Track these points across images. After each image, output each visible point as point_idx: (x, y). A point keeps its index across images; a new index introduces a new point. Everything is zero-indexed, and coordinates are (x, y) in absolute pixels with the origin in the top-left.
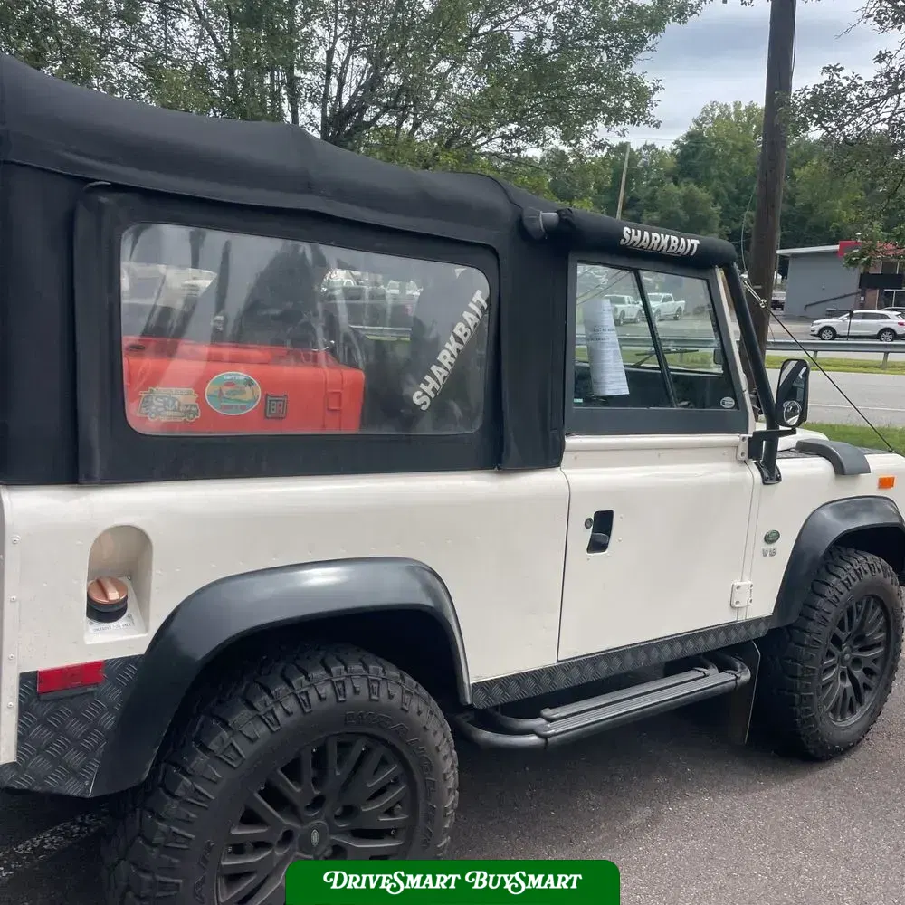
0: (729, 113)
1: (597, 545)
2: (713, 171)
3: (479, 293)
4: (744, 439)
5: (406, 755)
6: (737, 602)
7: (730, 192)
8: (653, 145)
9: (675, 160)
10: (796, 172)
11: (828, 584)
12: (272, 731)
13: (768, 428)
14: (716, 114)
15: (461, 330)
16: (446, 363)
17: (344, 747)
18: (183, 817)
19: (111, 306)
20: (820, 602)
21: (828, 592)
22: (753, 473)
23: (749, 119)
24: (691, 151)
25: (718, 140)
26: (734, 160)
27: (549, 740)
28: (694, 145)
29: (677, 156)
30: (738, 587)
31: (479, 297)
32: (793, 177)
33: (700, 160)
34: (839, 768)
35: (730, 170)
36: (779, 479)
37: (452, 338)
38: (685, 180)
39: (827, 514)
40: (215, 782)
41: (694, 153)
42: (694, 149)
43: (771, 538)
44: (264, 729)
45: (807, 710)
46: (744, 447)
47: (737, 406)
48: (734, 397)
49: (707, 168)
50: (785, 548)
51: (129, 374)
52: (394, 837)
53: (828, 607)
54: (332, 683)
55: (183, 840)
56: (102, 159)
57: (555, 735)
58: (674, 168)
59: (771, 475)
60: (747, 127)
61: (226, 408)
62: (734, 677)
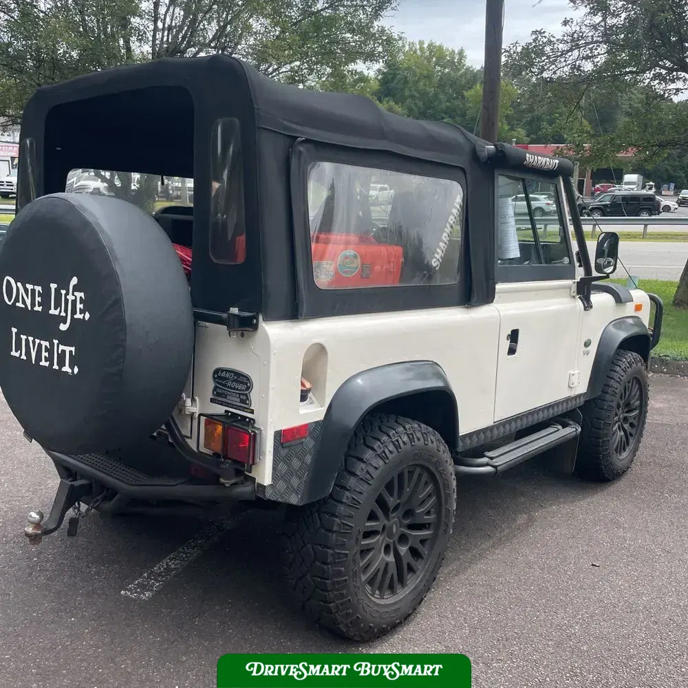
0: (416, 49)
1: (512, 351)
2: (407, 93)
3: (459, 197)
4: (574, 282)
5: (438, 478)
6: (573, 384)
7: (419, 108)
8: (362, 72)
9: (378, 83)
10: (466, 94)
11: (615, 371)
12: (386, 463)
13: (585, 275)
14: (406, 50)
15: (452, 220)
16: (445, 240)
17: (411, 473)
18: (348, 515)
19: (305, 212)
20: (612, 382)
21: (616, 376)
22: (579, 304)
23: (430, 53)
24: (389, 77)
25: (409, 69)
26: (421, 83)
27: (498, 468)
28: (392, 72)
29: (379, 81)
30: (573, 375)
31: (459, 199)
32: (463, 97)
33: (397, 84)
34: (621, 484)
35: (418, 91)
36: (591, 307)
37: (448, 225)
38: (387, 99)
39: (611, 328)
40: (361, 493)
41: (392, 78)
42: (392, 76)
43: (587, 344)
44: (381, 462)
45: (606, 449)
46: (574, 288)
47: (570, 262)
48: (569, 258)
49: (402, 90)
50: (593, 349)
51: (314, 253)
52: (428, 529)
53: (616, 385)
54: (408, 434)
55: (347, 527)
56: (297, 123)
57: (500, 465)
58: (378, 90)
59: (588, 305)
60: (429, 59)
61: (346, 272)
62: (574, 429)
